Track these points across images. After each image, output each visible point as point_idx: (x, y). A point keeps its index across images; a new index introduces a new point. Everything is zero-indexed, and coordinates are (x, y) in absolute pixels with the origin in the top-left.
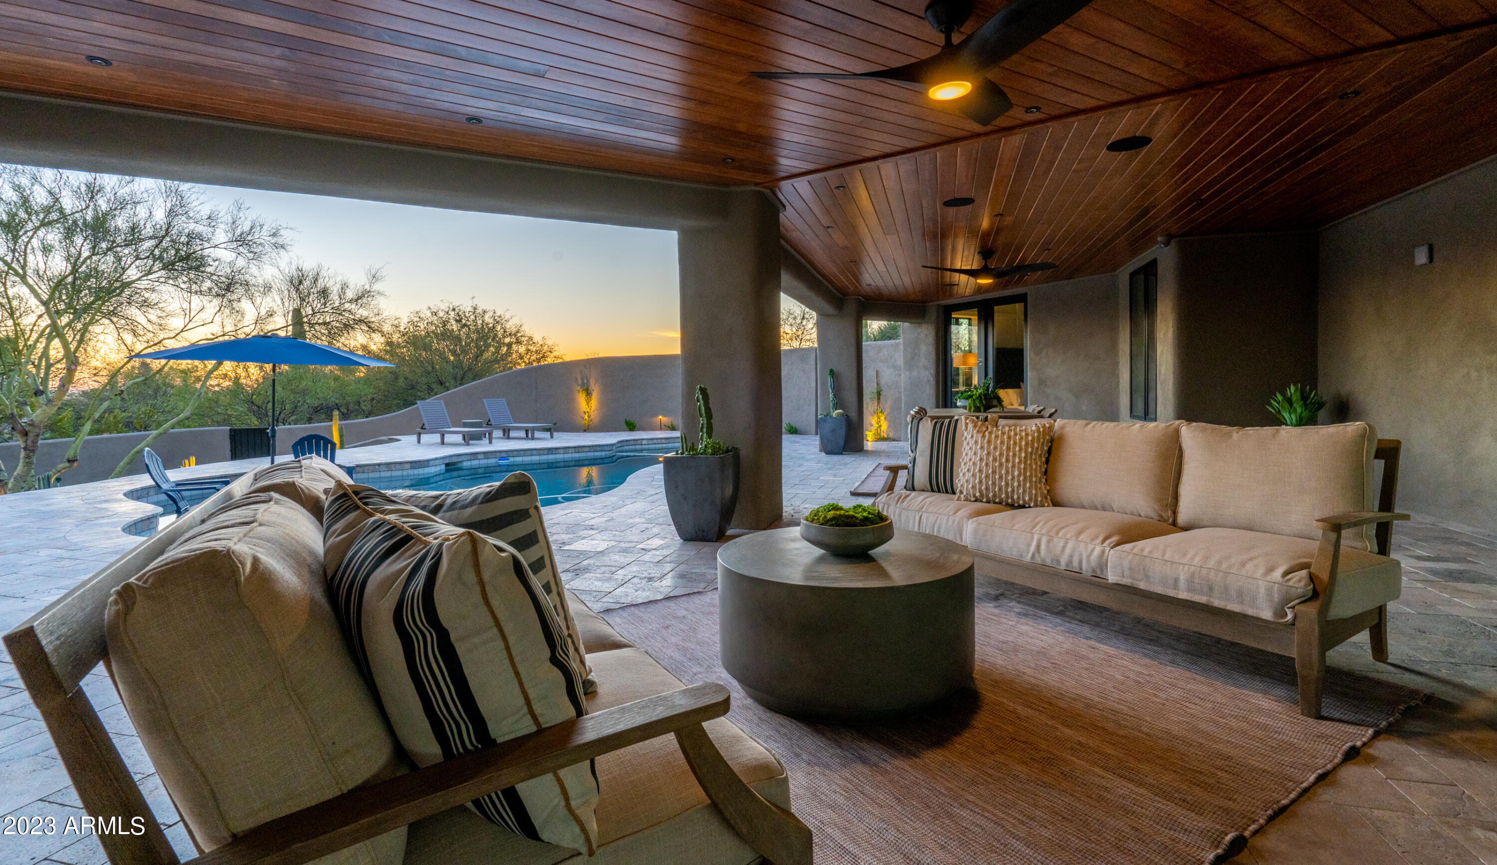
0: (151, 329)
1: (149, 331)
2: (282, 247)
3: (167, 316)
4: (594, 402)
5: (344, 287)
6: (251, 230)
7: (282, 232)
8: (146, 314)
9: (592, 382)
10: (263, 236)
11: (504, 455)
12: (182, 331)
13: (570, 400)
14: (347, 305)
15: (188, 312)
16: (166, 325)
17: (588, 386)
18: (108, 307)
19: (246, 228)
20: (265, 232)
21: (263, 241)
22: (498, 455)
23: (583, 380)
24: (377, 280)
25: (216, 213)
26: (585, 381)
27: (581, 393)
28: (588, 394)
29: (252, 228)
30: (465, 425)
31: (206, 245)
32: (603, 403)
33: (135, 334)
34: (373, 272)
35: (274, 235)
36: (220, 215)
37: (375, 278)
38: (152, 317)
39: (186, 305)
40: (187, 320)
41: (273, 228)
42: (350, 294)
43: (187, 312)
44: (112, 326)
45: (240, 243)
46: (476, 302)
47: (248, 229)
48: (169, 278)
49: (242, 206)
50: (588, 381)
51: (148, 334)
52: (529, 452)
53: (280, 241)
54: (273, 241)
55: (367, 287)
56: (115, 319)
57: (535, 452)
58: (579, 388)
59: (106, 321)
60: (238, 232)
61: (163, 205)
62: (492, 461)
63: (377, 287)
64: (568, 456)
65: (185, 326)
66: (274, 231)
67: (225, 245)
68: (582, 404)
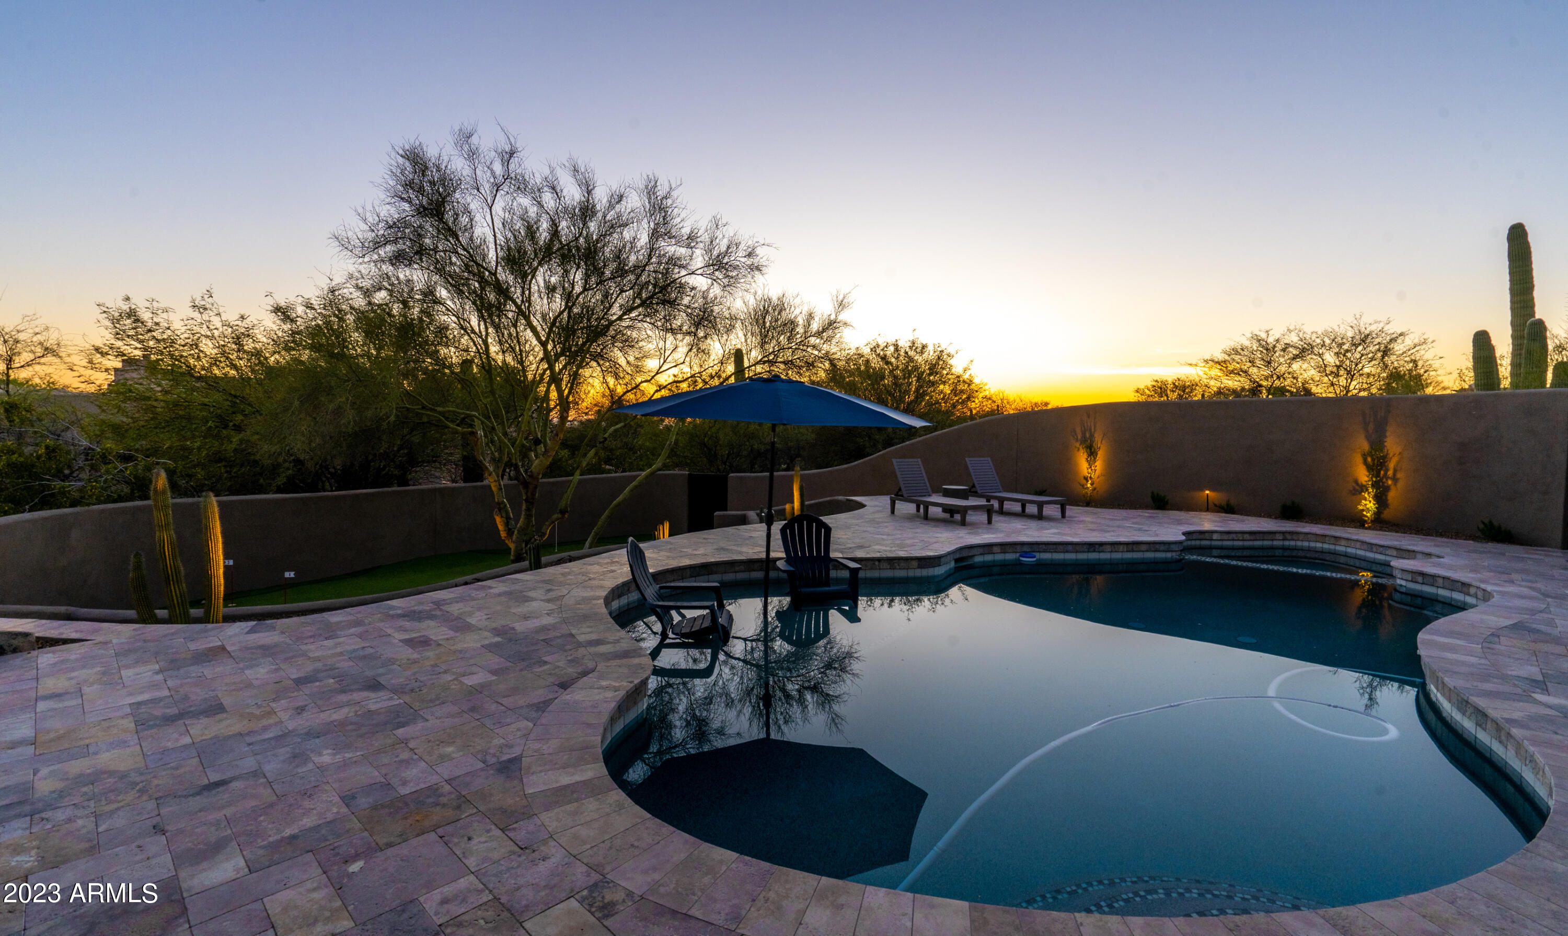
0: (629, 372)
1: (628, 373)
2: (758, 269)
3: (643, 357)
4: (1099, 465)
5: (810, 316)
6: (727, 250)
7: (759, 251)
8: (626, 356)
9: (1098, 437)
10: (739, 257)
11: (1026, 549)
12: (657, 373)
13: (1067, 463)
14: (813, 340)
15: (663, 352)
16: (642, 366)
17: (1092, 442)
18: (595, 348)
19: (723, 249)
20: (741, 253)
21: (738, 263)
22: (1018, 547)
23: (1084, 433)
24: (844, 307)
25: (696, 231)
26: (1088, 435)
27: (1082, 451)
28: (1092, 453)
29: (728, 247)
30: (948, 493)
31: (683, 272)
32: (1111, 467)
33: (617, 377)
34: (841, 298)
35: (750, 255)
36: (699, 235)
37: (841, 305)
38: (631, 359)
39: (661, 344)
40: (662, 361)
41: (749, 247)
42: (815, 326)
43: (661, 352)
44: (599, 368)
45: (716, 267)
46: (917, 334)
47: (725, 249)
48: (645, 316)
49: (720, 223)
50: (1092, 436)
51: (627, 376)
52: (1061, 547)
53: (756, 261)
54: (749, 263)
55: (833, 317)
56: (601, 362)
57: (1070, 548)
58: (1078, 445)
59: (594, 364)
60: (715, 253)
61: (646, 226)
62: (1010, 556)
63: (842, 317)
64: (1117, 556)
65: (660, 368)
66: (750, 250)
67: (702, 270)
68: (1083, 466)
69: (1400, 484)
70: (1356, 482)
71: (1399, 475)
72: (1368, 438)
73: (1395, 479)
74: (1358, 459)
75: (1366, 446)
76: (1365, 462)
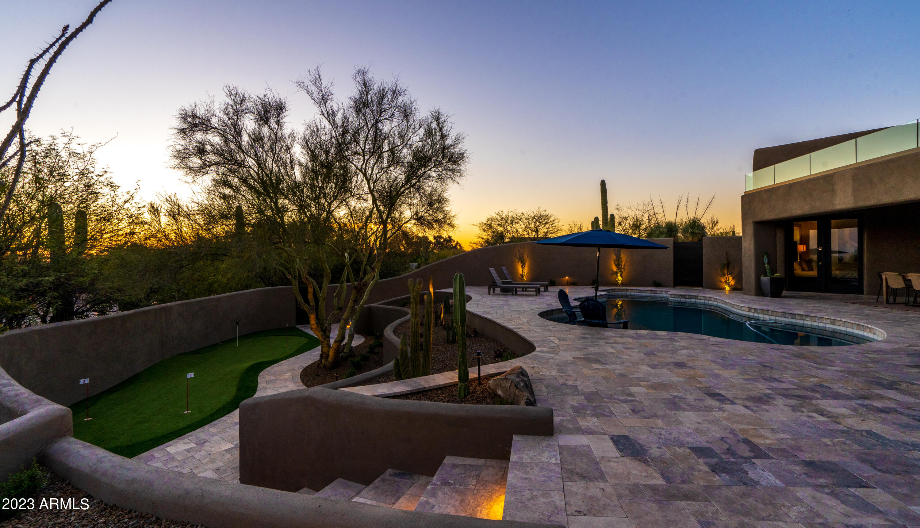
4: (526, 269)
9: (526, 256)
13: (514, 269)
17: (523, 258)
23: (520, 255)
27: (519, 262)
28: (523, 266)
32: (531, 269)
50: (523, 256)
58: (517, 260)
68: (520, 270)
69: (626, 271)
70: (612, 270)
71: (626, 267)
72: (616, 255)
73: (624, 269)
74: (613, 263)
75: (615, 257)
76: (615, 264)
